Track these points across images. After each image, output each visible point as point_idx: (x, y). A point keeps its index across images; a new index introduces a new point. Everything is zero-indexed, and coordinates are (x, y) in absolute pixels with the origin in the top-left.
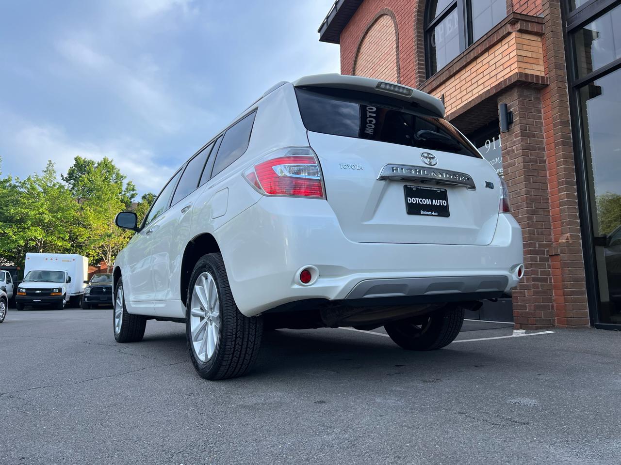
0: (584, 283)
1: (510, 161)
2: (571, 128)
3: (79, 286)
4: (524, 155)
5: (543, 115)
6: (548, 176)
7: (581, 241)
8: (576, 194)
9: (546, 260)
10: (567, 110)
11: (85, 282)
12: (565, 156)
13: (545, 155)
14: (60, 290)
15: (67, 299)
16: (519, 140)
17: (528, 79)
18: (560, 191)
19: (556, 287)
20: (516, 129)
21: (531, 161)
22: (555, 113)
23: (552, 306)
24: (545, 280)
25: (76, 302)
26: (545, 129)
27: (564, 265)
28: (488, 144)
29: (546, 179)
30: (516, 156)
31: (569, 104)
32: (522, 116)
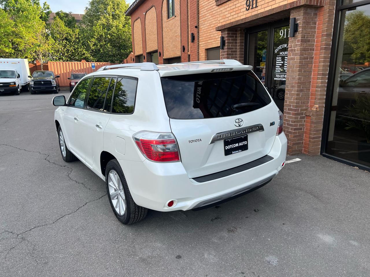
0: (321, 132)
1: (292, 56)
2: (332, 38)
3: (25, 79)
4: (301, 54)
5: (317, 26)
6: (313, 67)
7: (324, 109)
8: (327, 81)
9: (303, 118)
10: (332, 25)
11: (29, 77)
12: (325, 58)
13: (314, 53)
14: (15, 83)
15: (20, 88)
16: (299, 44)
17: (311, 3)
18: (318, 79)
19: (306, 133)
20: (299, 36)
21: (305, 58)
22: (324, 27)
23: (302, 143)
24: (301, 129)
25: (25, 89)
26: (316, 36)
27: (313, 123)
28: (281, 33)
29: (311, 69)
30: (296, 54)
31: (334, 21)
32: (304, 28)
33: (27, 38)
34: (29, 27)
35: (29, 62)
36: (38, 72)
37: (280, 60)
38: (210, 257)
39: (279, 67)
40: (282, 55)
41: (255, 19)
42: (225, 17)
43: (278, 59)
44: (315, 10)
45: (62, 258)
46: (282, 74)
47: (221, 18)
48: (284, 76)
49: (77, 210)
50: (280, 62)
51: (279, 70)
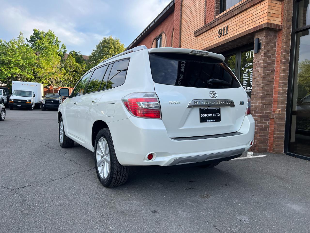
0: (284, 133)
1: (256, 69)
2: (290, 54)
3: (39, 99)
4: (264, 67)
5: (277, 45)
6: (275, 78)
7: (286, 113)
8: (287, 89)
9: (268, 120)
10: (289, 44)
11: (42, 97)
12: (284, 69)
13: (275, 67)
14: (30, 101)
15: (34, 105)
16: (262, 59)
17: (272, 26)
18: (279, 87)
19: (270, 133)
20: (262, 52)
21: (268, 70)
22: (283, 45)
23: (267, 142)
24: (266, 130)
25: (38, 106)
26: (276, 53)
27: (276, 124)
28: (247, 55)
29: (273, 80)
30: (260, 67)
31: (291, 41)
32: (266, 46)
33: (45, 68)
34: (48, 60)
35: (44, 87)
36: (50, 94)
37: (247, 76)
38: (184, 213)
39: (245, 81)
40: (248, 71)
41: (226, 42)
42: (201, 44)
43: (244, 75)
44: (275, 33)
45: (48, 207)
46: (248, 87)
47: (198, 46)
48: (250, 88)
49: (67, 177)
50: (246, 78)
51: (246, 84)
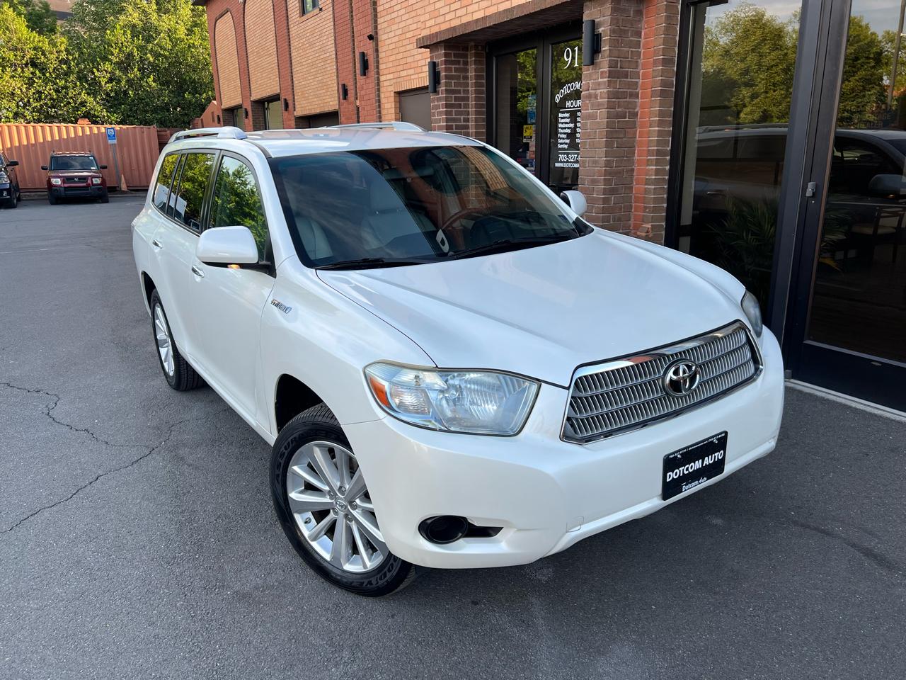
1: (590, 111)
2: (675, 69)
4: (611, 106)
5: (643, 40)
6: (637, 136)
7: (663, 233)
8: (668, 168)
10: (675, 38)
12: (661, 114)
13: (639, 104)
16: (605, 82)
18: (648, 162)
20: (604, 60)
21: (618, 116)
22: (658, 43)
26: (642, 63)
28: (568, 57)
29: (634, 141)
30: (599, 106)
31: (678, 29)
32: (615, 44)
37: (568, 120)
39: (564, 136)
40: (570, 108)
41: (505, 20)
42: (436, 14)
43: (562, 118)
44: (637, 3)
45: (37, 609)
46: (571, 154)
47: (427, 16)
48: (577, 157)
49: (75, 494)
50: (567, 126)
51: (566, 144)
